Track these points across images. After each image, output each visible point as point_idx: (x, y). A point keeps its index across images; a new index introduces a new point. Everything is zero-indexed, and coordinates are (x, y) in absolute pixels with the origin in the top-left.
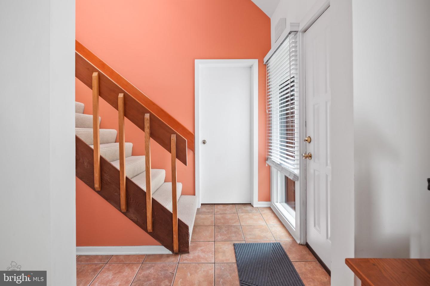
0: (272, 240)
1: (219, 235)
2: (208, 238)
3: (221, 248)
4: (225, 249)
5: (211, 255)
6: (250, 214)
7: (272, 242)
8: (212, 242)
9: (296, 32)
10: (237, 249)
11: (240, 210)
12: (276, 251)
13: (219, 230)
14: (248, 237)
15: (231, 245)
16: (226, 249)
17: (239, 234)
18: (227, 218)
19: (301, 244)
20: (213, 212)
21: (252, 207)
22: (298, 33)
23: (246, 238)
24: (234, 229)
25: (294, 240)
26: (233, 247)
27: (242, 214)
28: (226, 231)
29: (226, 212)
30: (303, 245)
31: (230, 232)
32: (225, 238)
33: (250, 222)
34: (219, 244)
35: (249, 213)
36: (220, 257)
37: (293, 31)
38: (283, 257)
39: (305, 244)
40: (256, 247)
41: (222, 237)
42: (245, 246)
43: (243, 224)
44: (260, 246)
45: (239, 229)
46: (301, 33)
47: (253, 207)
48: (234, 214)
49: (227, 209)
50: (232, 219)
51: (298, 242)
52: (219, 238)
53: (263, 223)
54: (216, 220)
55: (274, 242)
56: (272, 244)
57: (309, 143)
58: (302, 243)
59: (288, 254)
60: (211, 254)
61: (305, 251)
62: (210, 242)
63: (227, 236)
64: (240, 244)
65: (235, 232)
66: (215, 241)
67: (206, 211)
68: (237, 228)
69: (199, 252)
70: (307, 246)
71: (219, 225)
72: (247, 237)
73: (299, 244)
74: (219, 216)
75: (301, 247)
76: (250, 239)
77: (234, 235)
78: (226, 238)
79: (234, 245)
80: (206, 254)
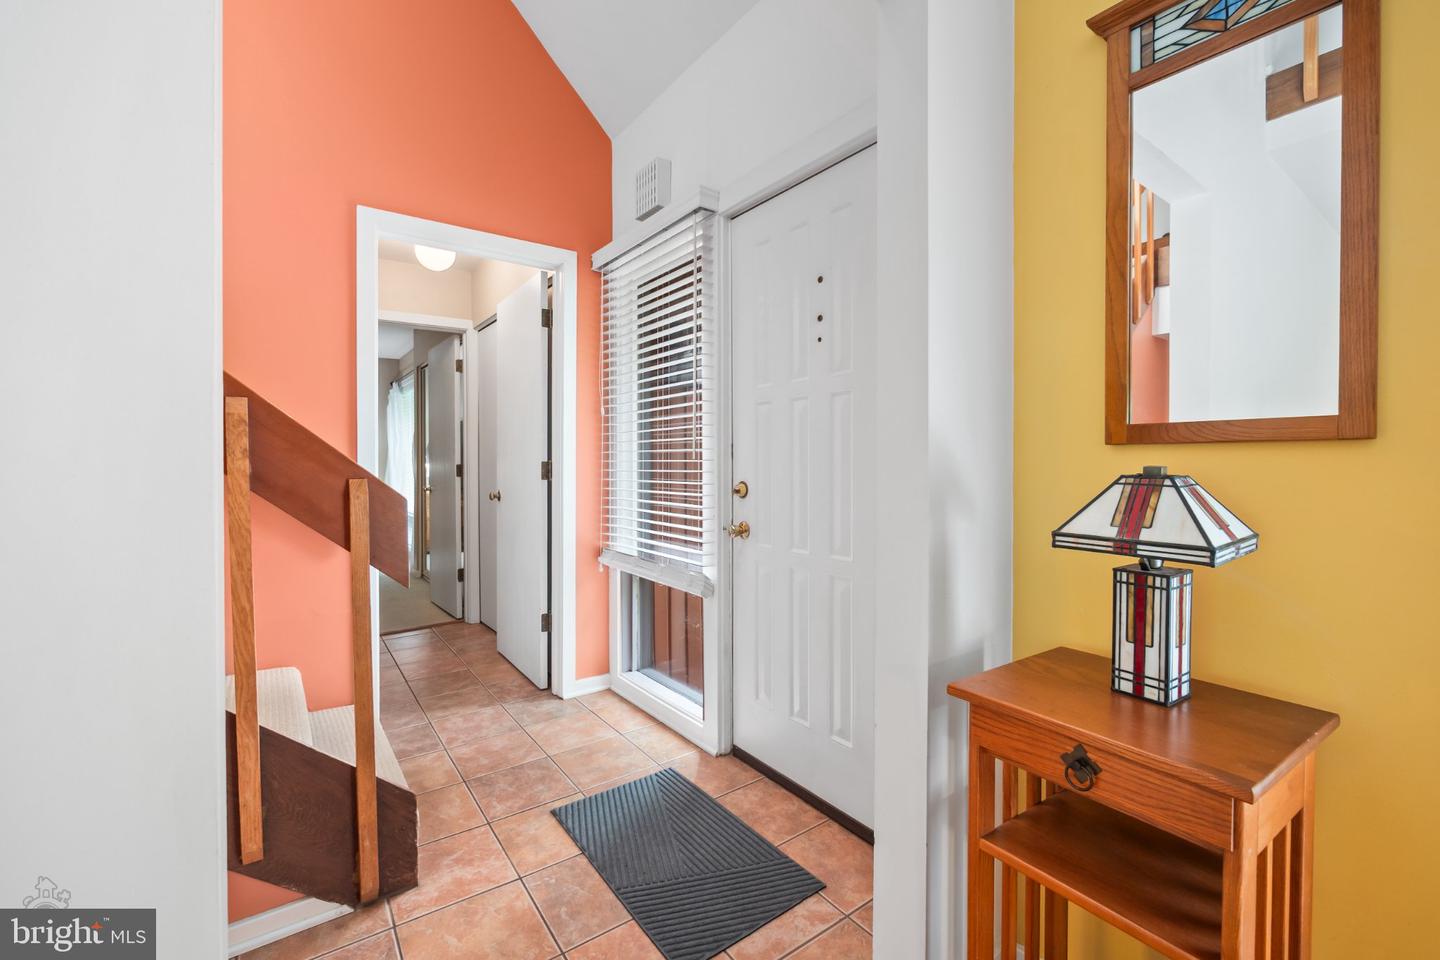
0: (652, 769)
1: (495, 803)
2: (461, 821)
3: (518, 835)
4: (532, 832)
5: (498, 864)
6: (564, 720)
7: (652, 772)
8: (483, 829)
9: (709, 213)
10: (570, 821)
11: (525, 716)
12: (671, 789)
13: (487, 788)
14: (585, 779)
15: (546, 816)
16: (536, 829)
17: (558, 781)
18: (495, 749)
19: (721, 755)
20: (437, 745)
21: (557, 701)
22: (717, 217)
23: (580, 784)
24: (534, 774)
25: (701, 751)
26: (553, 821)
27: (539, 727)
28: (511, 785)
29: (484, 732)
30: (725, 755)
31: (527, 783)
32: (517, 805)
33: (571, 741)
34: (507, 826)
35: (556, 717)
36: (530, 857)
37: (705, 209)
38: (693, 796)
39: (729, 750)
40: (617, 796)
41: (509, 804)
42: (588, 804)
43: (551, 752)
44: (628, 791)
45: (548, 768)
46: (722, 219)
47: (561, 699)
48: (513, 733)
49: (483, 724)
50: (512, 749)
51: (714, 751)
52: (499, 809)
53: (611, 734)
54: (460, 765)
55: (658, 769)
56: (655, 778)
57: (744, 497)
58: (723, 752)
59: (700, 785)
60: (497, 859)
61: (735, 768)
62: (476, 831)
63: (521, 798)
64: (572, 806)
65: (542, 780)
66: (489, 824)
67: (409, 748)
68: (544, 768)
69: (452, 871)
70: (737, 753)
71: (479, 776)
72: (581, 781)
73: (717, 757)
74: (465, 751)
75: (722, 760)
76: (591, 784)
77: (541, 787)
78: (522, 802)
79: (553, 813)
80: (479, 866)
